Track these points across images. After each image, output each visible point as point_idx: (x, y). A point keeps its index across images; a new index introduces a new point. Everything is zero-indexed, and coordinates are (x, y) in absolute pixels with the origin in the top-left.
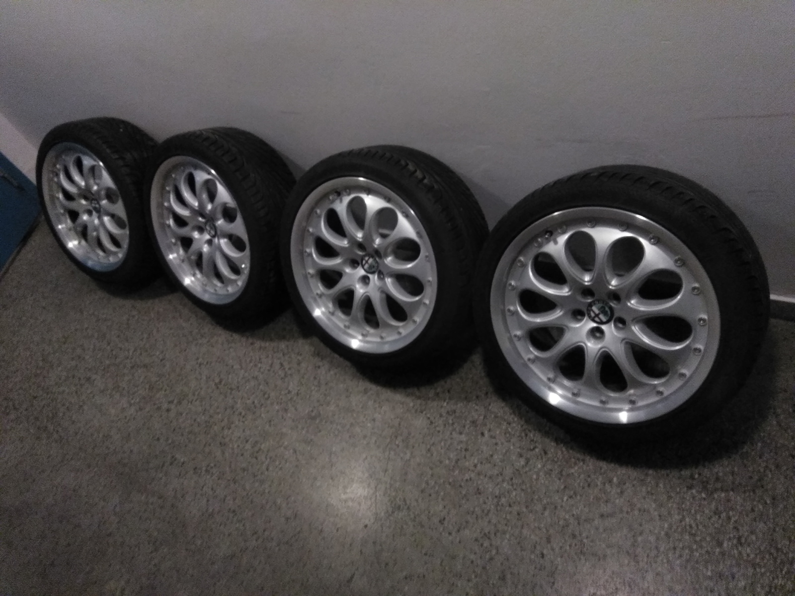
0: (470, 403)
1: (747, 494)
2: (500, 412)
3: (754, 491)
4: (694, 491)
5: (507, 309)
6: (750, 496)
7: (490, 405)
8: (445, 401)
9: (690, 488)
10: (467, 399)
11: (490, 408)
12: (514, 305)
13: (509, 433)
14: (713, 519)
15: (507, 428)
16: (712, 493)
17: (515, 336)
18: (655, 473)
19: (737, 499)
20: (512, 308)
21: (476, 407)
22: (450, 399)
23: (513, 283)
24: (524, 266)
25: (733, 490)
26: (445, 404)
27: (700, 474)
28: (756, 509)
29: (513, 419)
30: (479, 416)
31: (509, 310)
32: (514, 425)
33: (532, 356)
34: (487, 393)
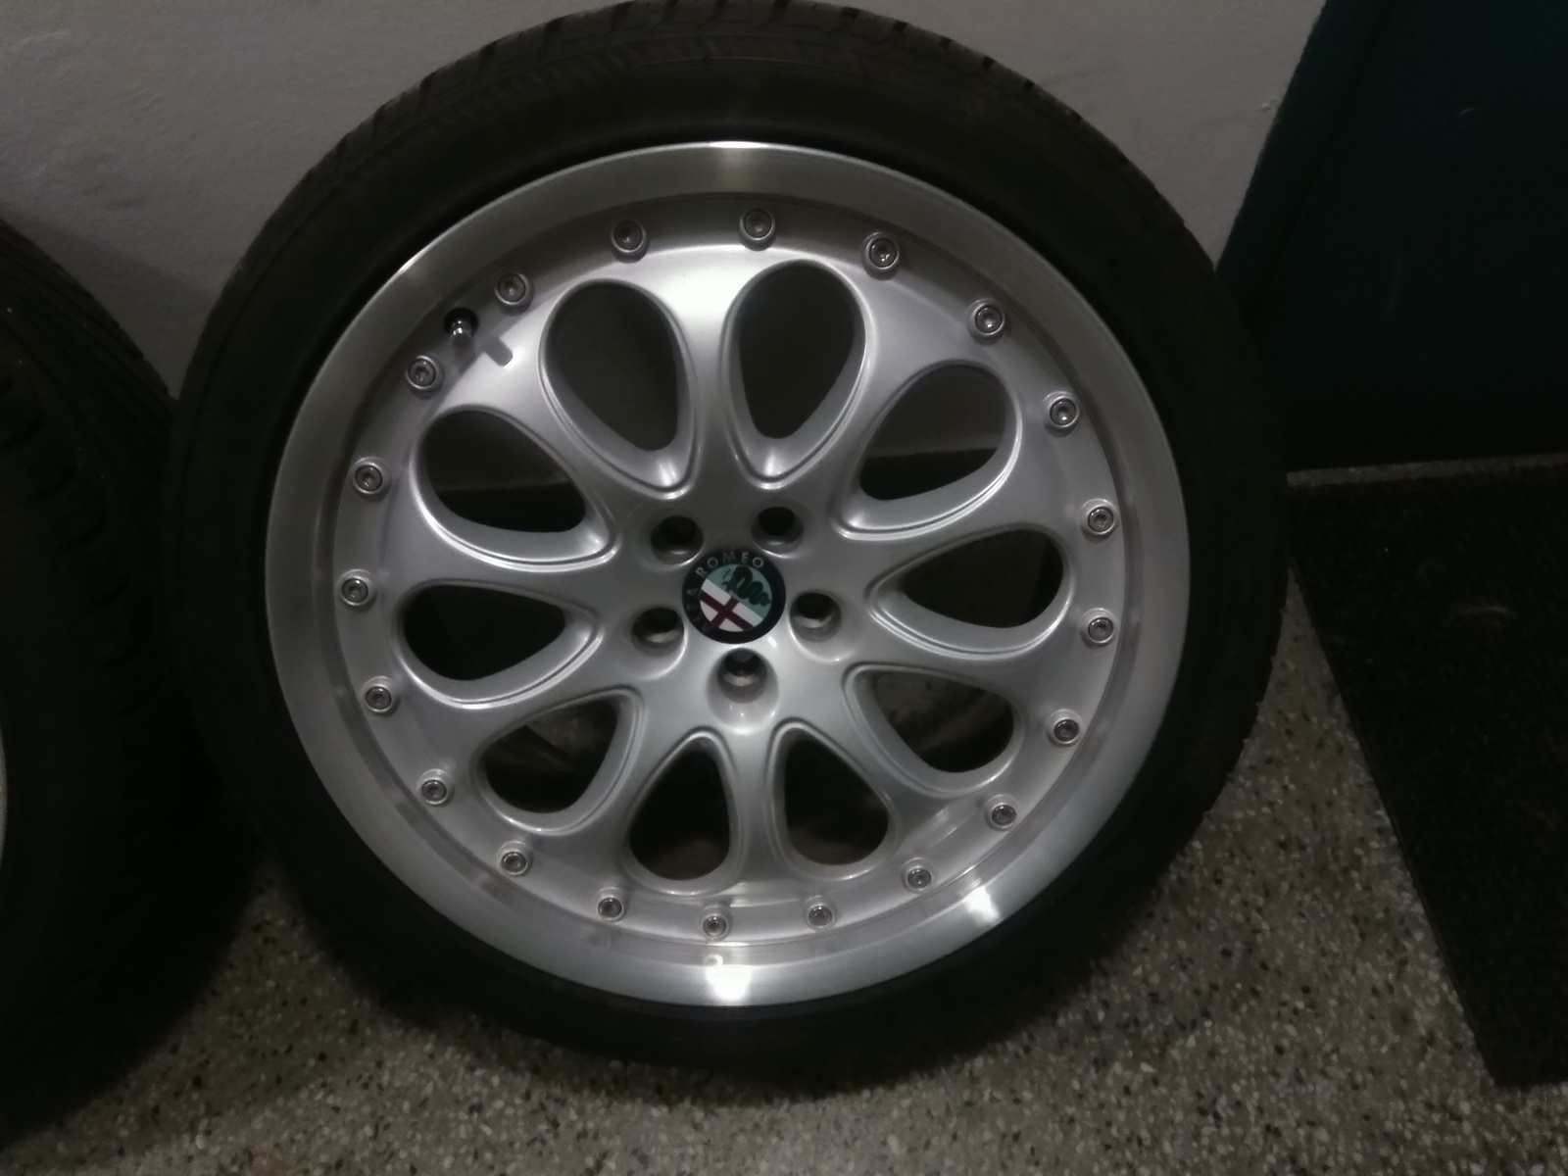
0: (304, 1095)
1: (1244, 1009)
2: (429, 1078)
3: (1255, 993)
4: (1117, 1068)
5: (361, 694)
6: (1250, 1011)
7: (379, 1065)
8: (193, 1129)
9: (1102, 1063)
10: (283, 1084)
11: (386, 1078)
12: (387, 668)
13: (489, 1145)
14: (1206, 1131)
15: (477, 1131)
16: (1164, 1051)
17: (430, 790)
18: (991, 1061)
19: (1227, 1035)
20: (382, 684)
21: (330, 1100)
22: (213, 1112)
23: (358, 576)
24: (386, 490)
25: (1206, 1015)
26: (200, 1142)
27: (1106, 1005)
28: (1285, 1043)
29: (485, 1081)
30: (354, 1127)
31: (375, 696)
32: (499, 1104)
33: (514, 847)
34: (353, 1029)
